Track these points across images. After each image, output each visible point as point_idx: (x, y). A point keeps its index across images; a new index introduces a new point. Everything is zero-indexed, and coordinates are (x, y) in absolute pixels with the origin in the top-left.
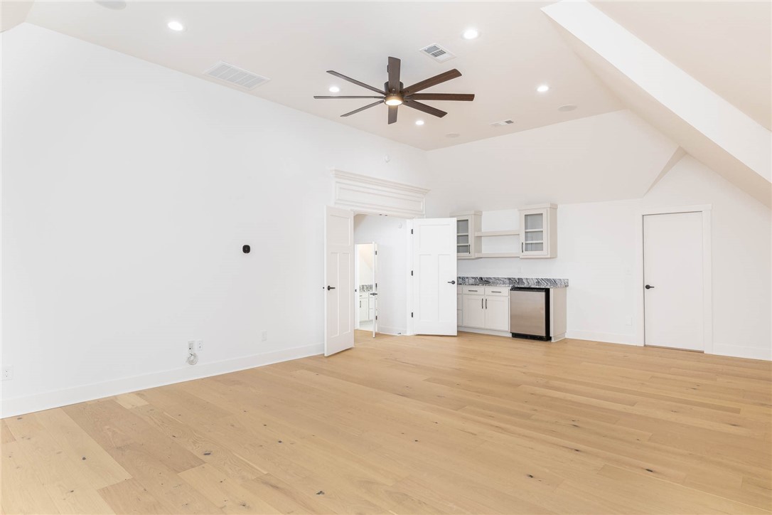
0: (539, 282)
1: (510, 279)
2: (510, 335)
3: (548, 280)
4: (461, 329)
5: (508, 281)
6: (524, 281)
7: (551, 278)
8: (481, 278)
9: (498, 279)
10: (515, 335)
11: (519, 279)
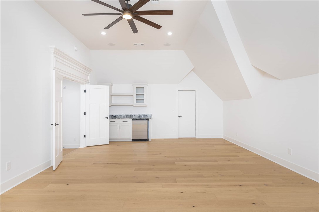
0: (140, 116)
1: (126, 115)
2: (131, 140)
3: (144, 115)
4: (111, 141)
5: (125, 116)
6: (133, 116)
7: (145, 114)
8: (112, 115)
9: (121, 115)
10: (134, 140)
11: (131, 115)
